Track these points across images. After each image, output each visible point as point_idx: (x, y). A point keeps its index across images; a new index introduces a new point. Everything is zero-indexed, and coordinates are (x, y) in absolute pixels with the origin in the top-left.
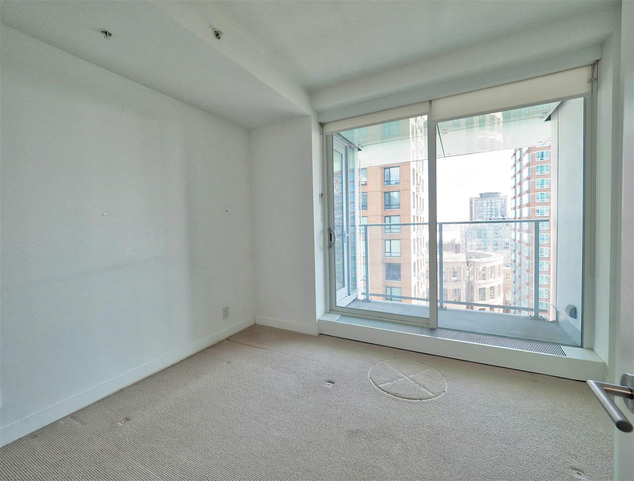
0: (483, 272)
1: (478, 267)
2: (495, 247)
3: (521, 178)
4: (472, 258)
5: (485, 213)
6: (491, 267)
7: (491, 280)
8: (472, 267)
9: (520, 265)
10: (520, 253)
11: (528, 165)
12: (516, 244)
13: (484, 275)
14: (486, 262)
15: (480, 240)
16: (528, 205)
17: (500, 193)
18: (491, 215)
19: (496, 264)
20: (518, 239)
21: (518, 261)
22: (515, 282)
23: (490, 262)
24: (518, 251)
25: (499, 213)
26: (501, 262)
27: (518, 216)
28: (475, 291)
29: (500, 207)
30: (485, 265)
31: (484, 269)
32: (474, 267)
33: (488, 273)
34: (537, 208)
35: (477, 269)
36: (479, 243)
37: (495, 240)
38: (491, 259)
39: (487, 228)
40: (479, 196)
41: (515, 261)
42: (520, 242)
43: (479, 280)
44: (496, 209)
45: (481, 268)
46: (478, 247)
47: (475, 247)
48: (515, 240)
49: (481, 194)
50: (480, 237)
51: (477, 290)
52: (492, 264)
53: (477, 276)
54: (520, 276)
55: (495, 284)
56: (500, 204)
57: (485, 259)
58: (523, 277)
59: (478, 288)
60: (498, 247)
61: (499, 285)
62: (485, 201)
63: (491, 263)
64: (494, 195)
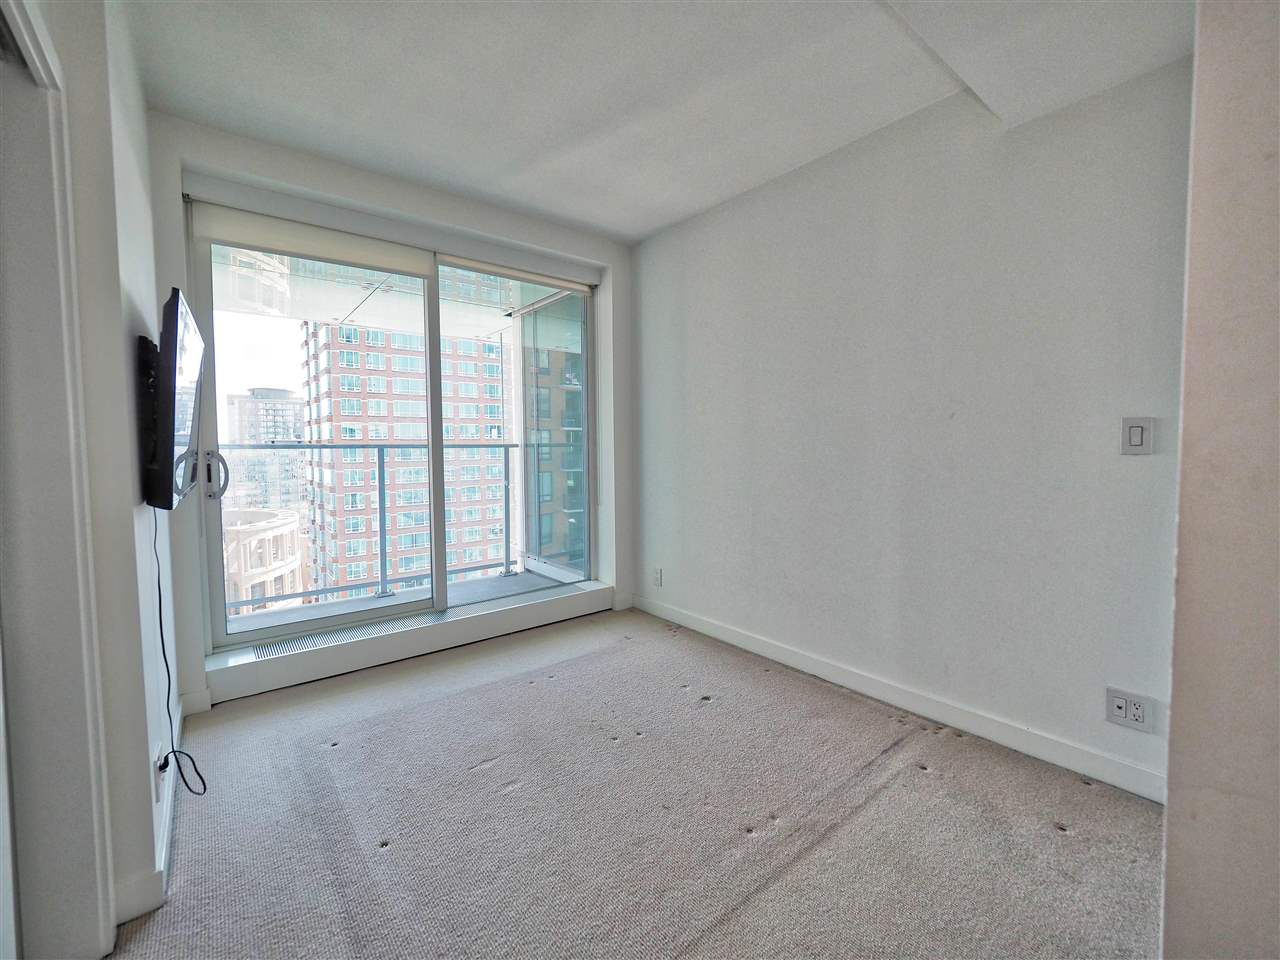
0: (260, 551)
1: (246, 542)
2: (284, 497)
3: (317, 369)
4: (236, 525)
5: (262, 430)
6: (276, 539)
7: (276, 564)
8: (234, 544)
9: (322, 528)
10: (321, 507)
11: (327, 346)
12: (314, 489)
13: (261, 558)
14: (265, 530)
15: (252, 485)
16: (330, 419)
17: (292, 392)
18: (276, 433)
19: (285, 530)
20: (317, 480)
21: (318, 521)
22: (315, 561)
23: (272, 528)
24: (317, 502)
25: (292, 431)
26: (295, 526)
27: (315, 438)
28: (244, 591)
29: (291, 419)
30: (262, 536)
31: (261, 542)
32: (238, 542)
33: (270, 550)
34: (344, 424)
35: (245, 545)
36: (250, 492)
37: (283, 482)
38: (276, 522)
39: (268, 460)
40: (249, 393)
41: (314, 521)
42: (321, 485)
43: (252, 568)
44: (284, 423)
45: (254, 543)
46: (249, 500)
47: (243, 501)
48: (312, 482)
49: (253, 391)
50: (251, 478)
51: (247, 589)
52: (277, 532)
53: (245, 561)
54: (323, 549)
55: (285, 571)
56: (291, 413)
57: (263, 524)
58: (327, 549)
59: (249, 586)
60: (290, 497)
61: (292, 571)
62: (261, 405)
63: (275, 530)
64: (281, 393)
